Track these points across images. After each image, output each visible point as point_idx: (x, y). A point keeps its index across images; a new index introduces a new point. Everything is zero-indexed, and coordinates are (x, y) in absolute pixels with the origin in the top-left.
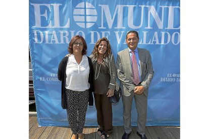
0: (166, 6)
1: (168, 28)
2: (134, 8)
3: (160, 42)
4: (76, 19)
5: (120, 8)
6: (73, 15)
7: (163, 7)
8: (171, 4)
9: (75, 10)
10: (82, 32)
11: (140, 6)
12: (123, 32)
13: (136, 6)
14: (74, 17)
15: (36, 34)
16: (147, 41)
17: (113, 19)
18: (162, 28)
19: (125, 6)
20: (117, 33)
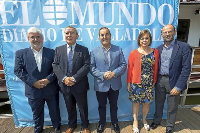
0: (136, 3)
1: (139, 25)
2: (105, 4)
3: (132, 38)
4: (46, 16)
5: (90, 4)
6: (42, 13)
7: (133, 4)
8: (141, 1)
9: (44, 7)
10: (53, 29)
11: (110, 3)
12: (95, 29)
13: (106, 3)
14: (44, 14)
15: (4, 33)
16: (119, 38)
17: (84, 16)
18: (133, 25)
19: (95, 2)
20: (89, 30)
